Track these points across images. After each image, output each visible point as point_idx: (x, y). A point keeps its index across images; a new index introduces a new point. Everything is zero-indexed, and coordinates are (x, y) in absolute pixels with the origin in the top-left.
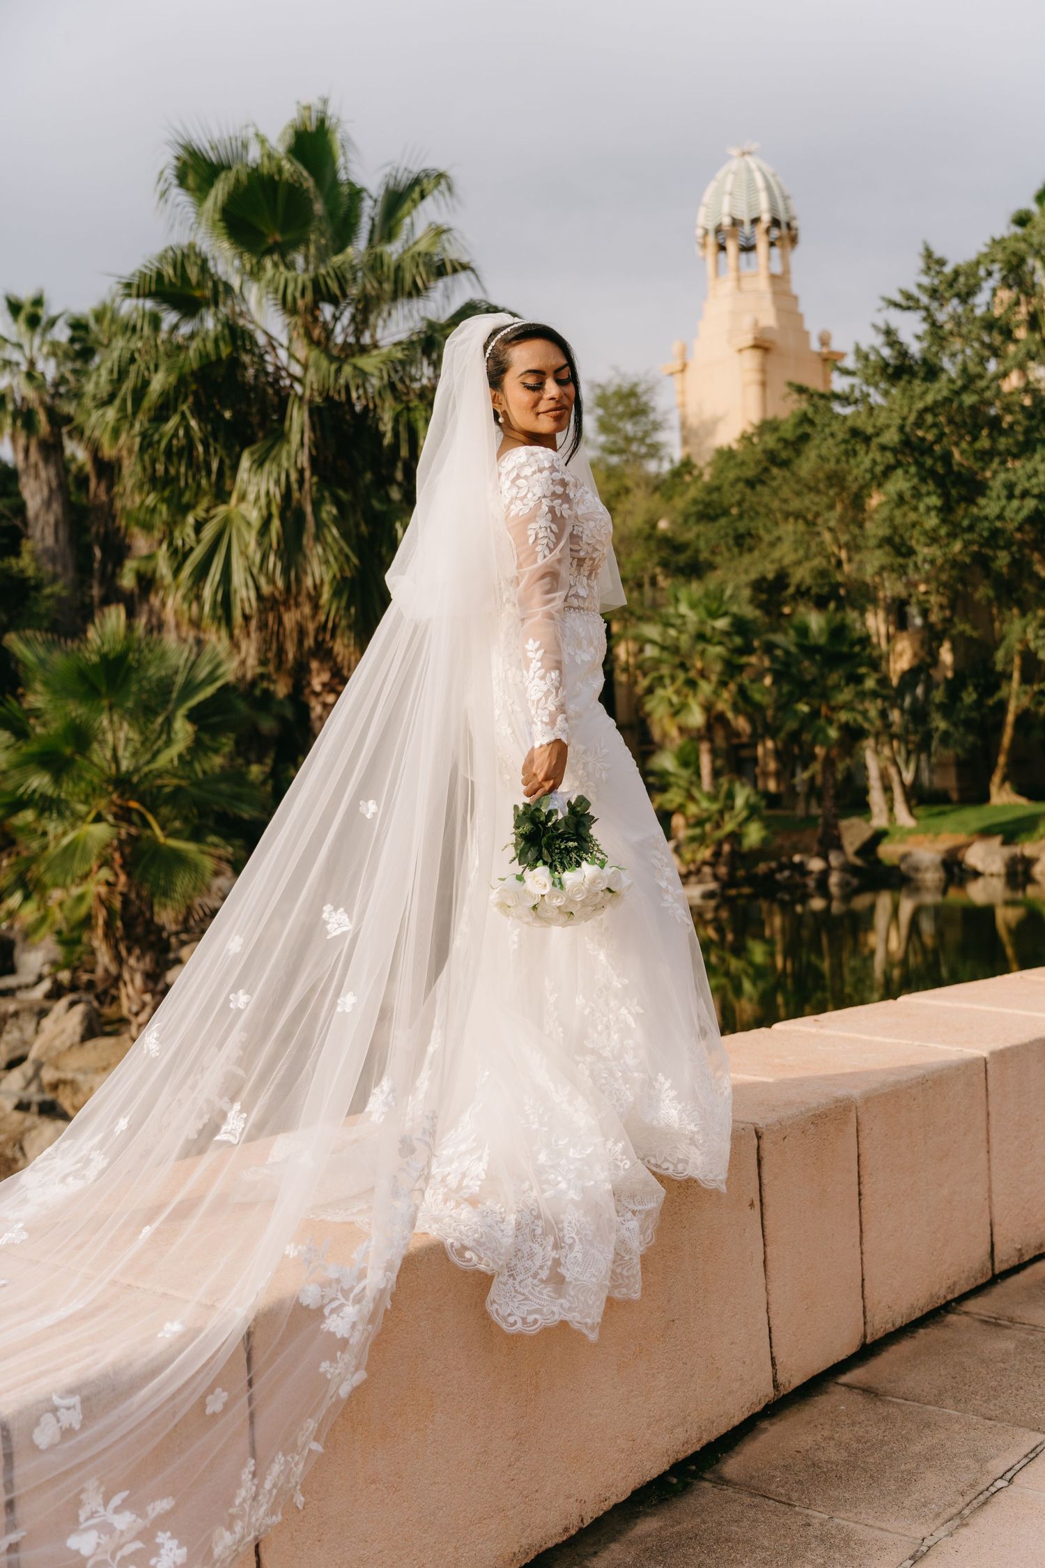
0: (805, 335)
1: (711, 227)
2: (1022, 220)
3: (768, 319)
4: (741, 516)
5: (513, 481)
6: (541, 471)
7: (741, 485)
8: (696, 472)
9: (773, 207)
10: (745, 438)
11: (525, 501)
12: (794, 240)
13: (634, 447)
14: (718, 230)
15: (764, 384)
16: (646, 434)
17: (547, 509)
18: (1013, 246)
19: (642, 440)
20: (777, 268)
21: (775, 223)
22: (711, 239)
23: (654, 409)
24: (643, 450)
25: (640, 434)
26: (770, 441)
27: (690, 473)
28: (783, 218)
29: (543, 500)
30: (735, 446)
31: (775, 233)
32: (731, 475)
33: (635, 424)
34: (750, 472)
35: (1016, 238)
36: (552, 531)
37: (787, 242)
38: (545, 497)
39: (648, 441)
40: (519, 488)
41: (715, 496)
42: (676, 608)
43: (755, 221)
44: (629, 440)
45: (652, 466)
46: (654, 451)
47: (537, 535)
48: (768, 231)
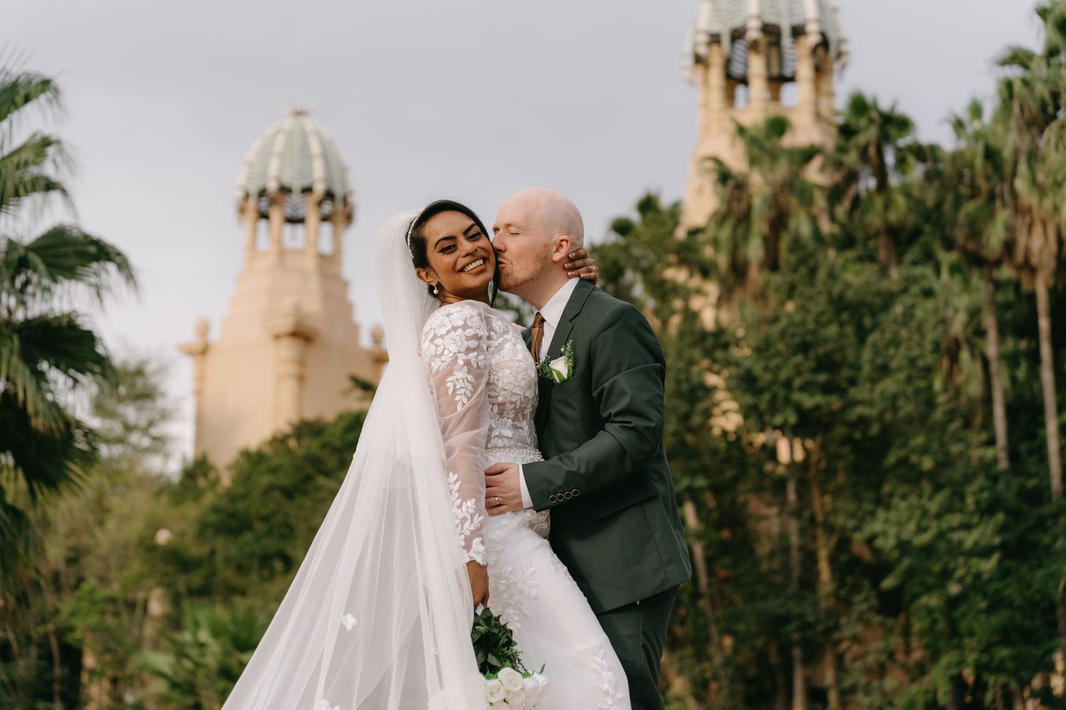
0: (354, 329)
1: (254, 189)
2: (622, 227)
3: (313, 305)
4: (269, 533)
5: (432, 341)
6: (454, 329)
7: (276, 495)
8: (212, 475)
9: (328, 178)
10: (279, 441)
11: (443, 358)
12: (349, 218)
13: (135, 438)
14: (262, 193)
15: (301, 379)
16: (151, 423)
17: (462, 363)
18: (612, 254)
19: (145, 432)
20: (326, 246)
21: (329, 195)
22: (252, 203)
23: (163, 395)
24: (146, 442)
25: (143, 422)
26: (312, 446)
27: (206, 475)
28: (338, 192)
29: (458, 355)
30: (267, 450)
31: (327, 208)
32: (265, 480)
33: (139, 409)
34: (285, 480)
35: (615, 246)
36: (468, 382)
37: (340, 219)
38: (459, 352)
39: (155, 431)
40: (437, 346)
41: (240, 506)
42: (195, 635)
43: (307, 190)
44: (128, 428)
45: (154, 464)
46: (160, 445)
47: (455, 386)
48: (320, 204)
